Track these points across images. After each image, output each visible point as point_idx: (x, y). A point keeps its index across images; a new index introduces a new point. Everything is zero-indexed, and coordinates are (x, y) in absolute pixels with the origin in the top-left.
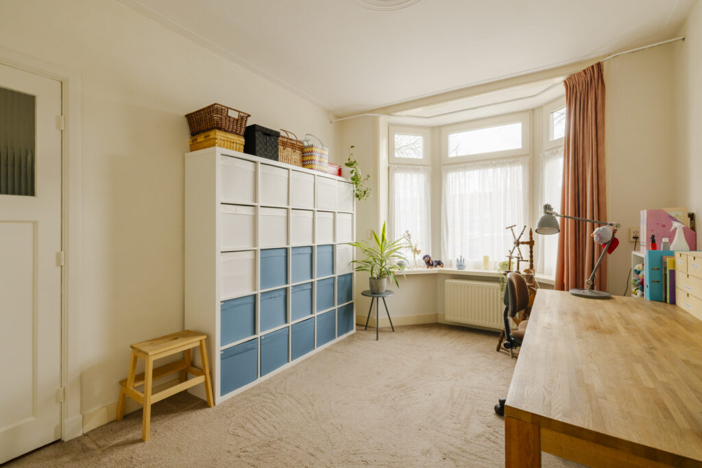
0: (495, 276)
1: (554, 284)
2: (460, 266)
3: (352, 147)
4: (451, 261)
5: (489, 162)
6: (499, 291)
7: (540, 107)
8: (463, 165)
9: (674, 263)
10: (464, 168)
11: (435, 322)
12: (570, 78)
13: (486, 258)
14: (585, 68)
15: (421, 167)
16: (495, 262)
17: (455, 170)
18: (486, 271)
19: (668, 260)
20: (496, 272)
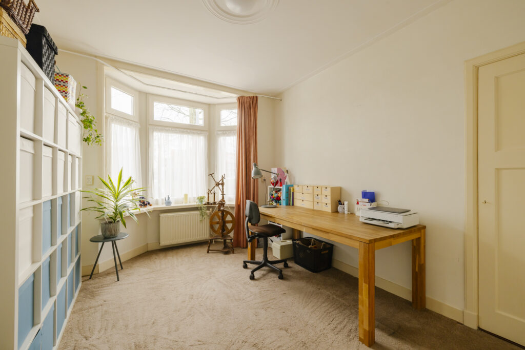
0: (196, 206)
1: (235, 206)
2: (169, 203)
3: (85, 87)
4: (157, 200)
5: (185, 130)
6: (199, 216)
7: (214, 105)
8: (167, 129)
9: (293, 189)
10: (167, 131)
11: (146, 251)
12: (242, 97)
13: (186, 196)
14: (250, 96)
15: (133, 122)
16: (194, 198)
17: (161, 130)
18: (187, 204)
19: (291, 188)
20: (195, 204)
